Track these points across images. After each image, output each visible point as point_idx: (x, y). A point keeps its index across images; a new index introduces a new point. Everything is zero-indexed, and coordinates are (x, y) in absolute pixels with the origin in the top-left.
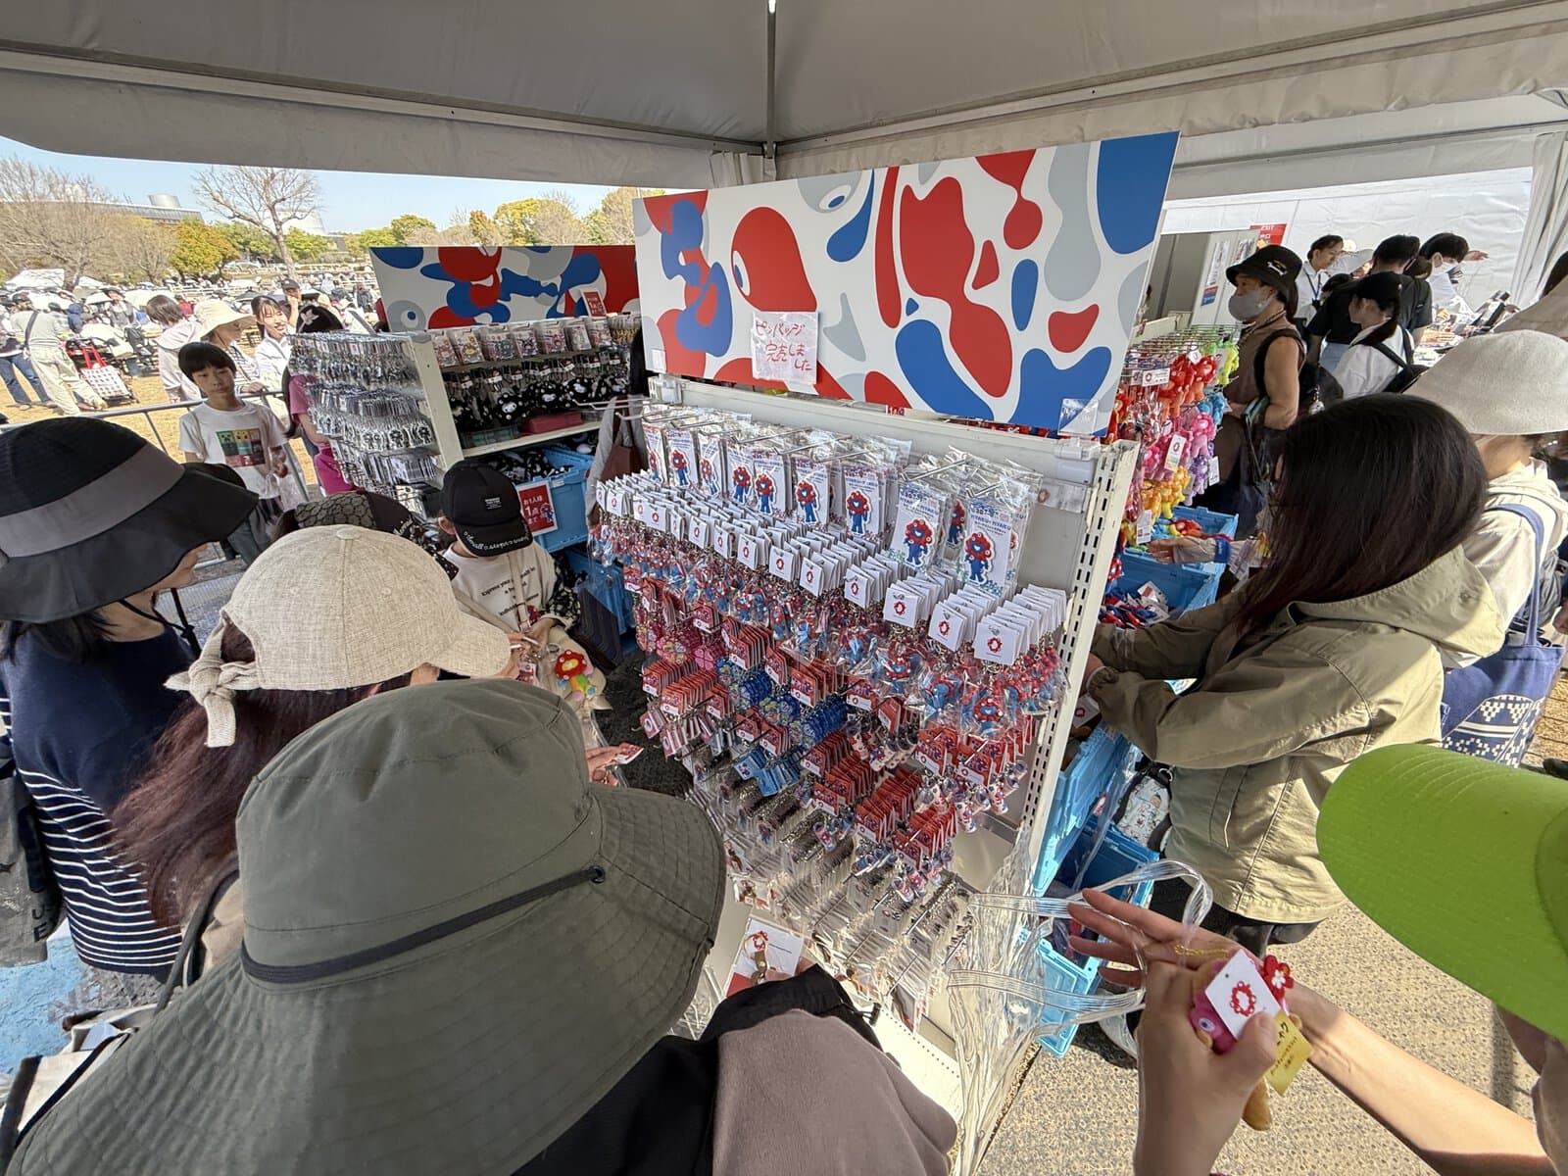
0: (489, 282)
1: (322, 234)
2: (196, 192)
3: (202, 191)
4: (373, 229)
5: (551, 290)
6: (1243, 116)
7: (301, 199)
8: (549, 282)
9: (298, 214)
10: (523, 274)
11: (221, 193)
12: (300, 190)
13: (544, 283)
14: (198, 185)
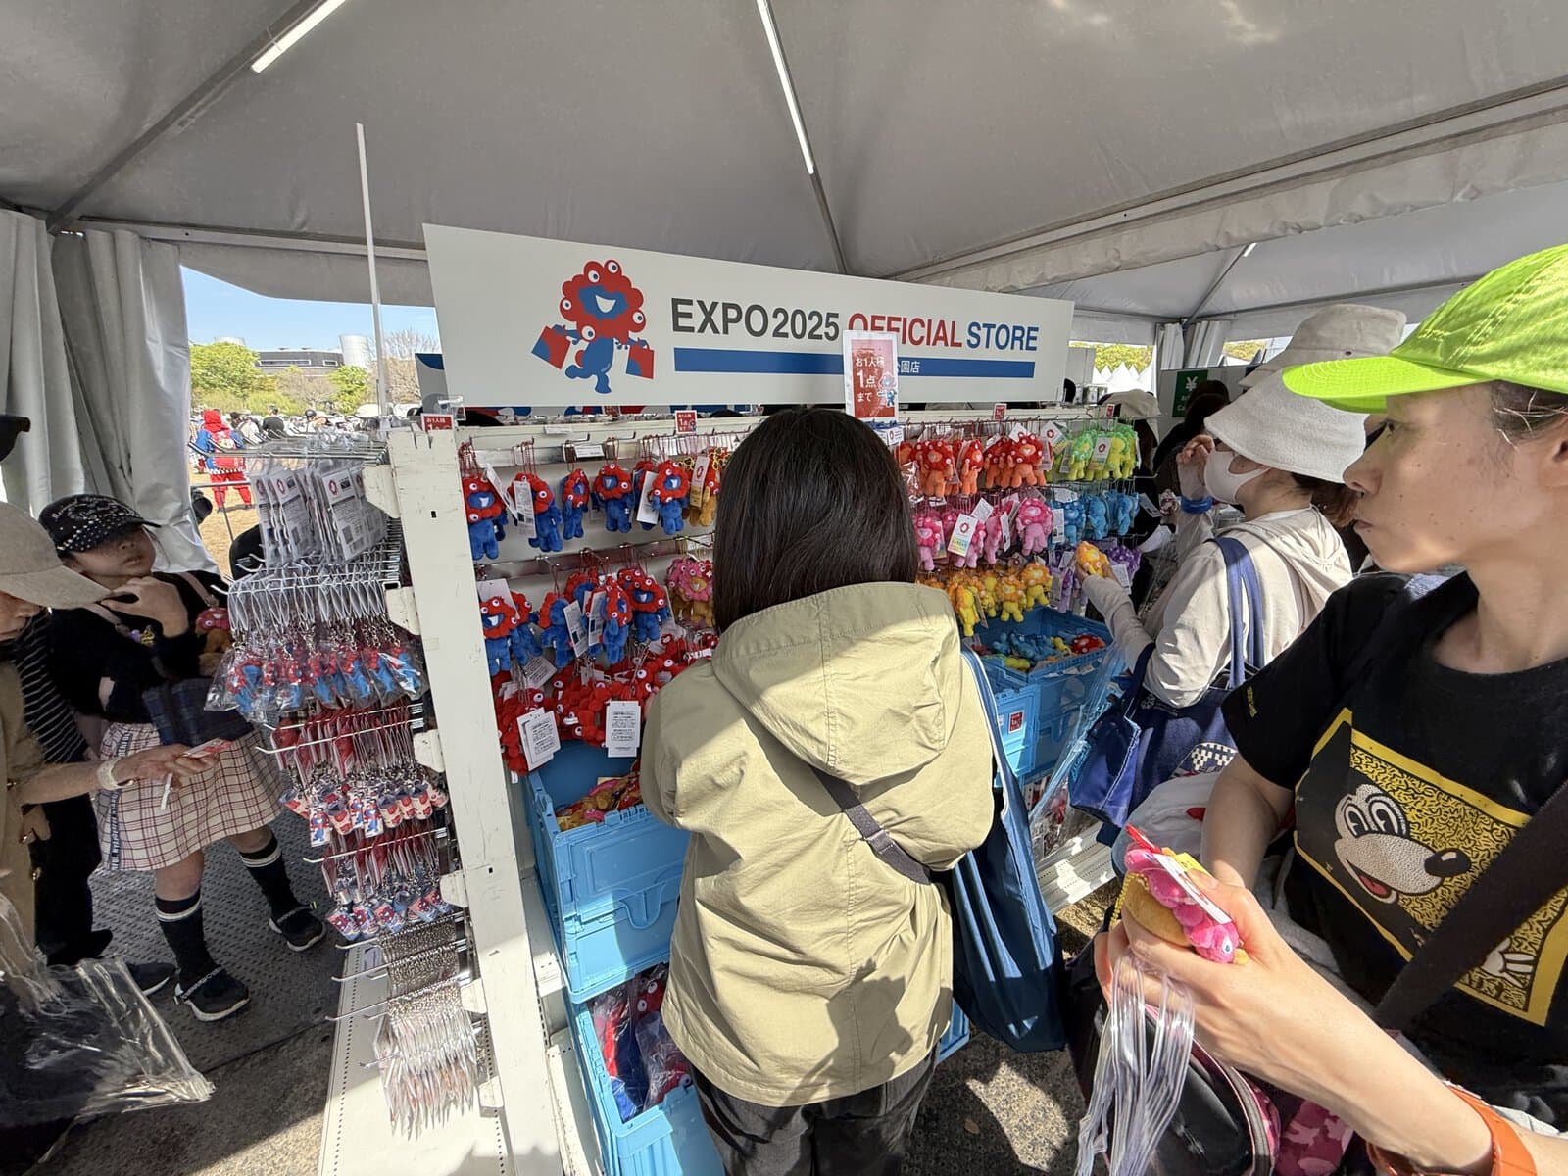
6: (1284, 223)
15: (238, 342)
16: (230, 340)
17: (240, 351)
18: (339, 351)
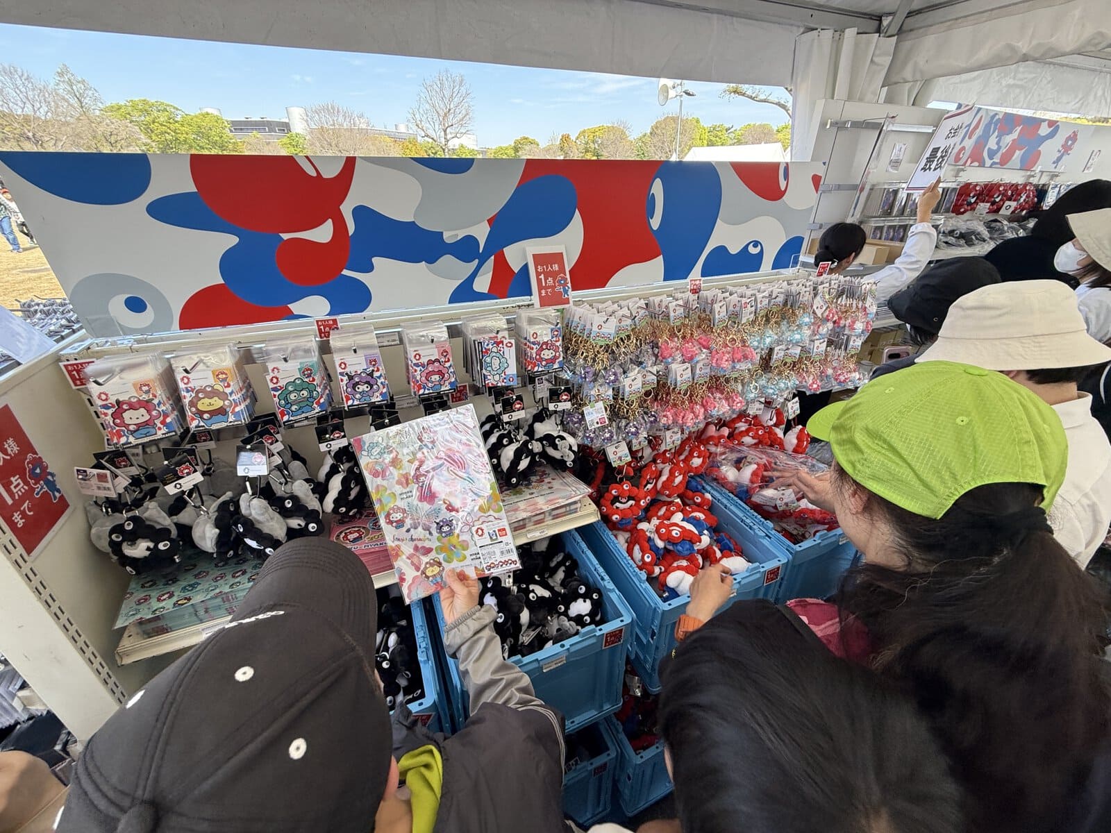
0: (323, 234)
1: (476, 148)
2: (409, 121)
3: (412, 121)
4: (502, 145)
5: (465, 249)
7: (462, 125)
8: (461, 234)
9: (458, 135)
10: (405, 216)
11: (421, 121)
12: (462, 120)
13: (449, 237)
14: (410, 116)
15: (216, 113)
16: (210, 111)
17: (217, 119)
18: (287, 121)
